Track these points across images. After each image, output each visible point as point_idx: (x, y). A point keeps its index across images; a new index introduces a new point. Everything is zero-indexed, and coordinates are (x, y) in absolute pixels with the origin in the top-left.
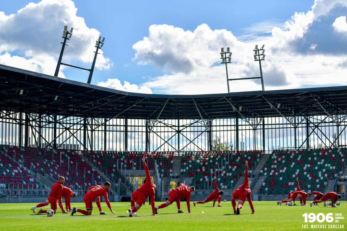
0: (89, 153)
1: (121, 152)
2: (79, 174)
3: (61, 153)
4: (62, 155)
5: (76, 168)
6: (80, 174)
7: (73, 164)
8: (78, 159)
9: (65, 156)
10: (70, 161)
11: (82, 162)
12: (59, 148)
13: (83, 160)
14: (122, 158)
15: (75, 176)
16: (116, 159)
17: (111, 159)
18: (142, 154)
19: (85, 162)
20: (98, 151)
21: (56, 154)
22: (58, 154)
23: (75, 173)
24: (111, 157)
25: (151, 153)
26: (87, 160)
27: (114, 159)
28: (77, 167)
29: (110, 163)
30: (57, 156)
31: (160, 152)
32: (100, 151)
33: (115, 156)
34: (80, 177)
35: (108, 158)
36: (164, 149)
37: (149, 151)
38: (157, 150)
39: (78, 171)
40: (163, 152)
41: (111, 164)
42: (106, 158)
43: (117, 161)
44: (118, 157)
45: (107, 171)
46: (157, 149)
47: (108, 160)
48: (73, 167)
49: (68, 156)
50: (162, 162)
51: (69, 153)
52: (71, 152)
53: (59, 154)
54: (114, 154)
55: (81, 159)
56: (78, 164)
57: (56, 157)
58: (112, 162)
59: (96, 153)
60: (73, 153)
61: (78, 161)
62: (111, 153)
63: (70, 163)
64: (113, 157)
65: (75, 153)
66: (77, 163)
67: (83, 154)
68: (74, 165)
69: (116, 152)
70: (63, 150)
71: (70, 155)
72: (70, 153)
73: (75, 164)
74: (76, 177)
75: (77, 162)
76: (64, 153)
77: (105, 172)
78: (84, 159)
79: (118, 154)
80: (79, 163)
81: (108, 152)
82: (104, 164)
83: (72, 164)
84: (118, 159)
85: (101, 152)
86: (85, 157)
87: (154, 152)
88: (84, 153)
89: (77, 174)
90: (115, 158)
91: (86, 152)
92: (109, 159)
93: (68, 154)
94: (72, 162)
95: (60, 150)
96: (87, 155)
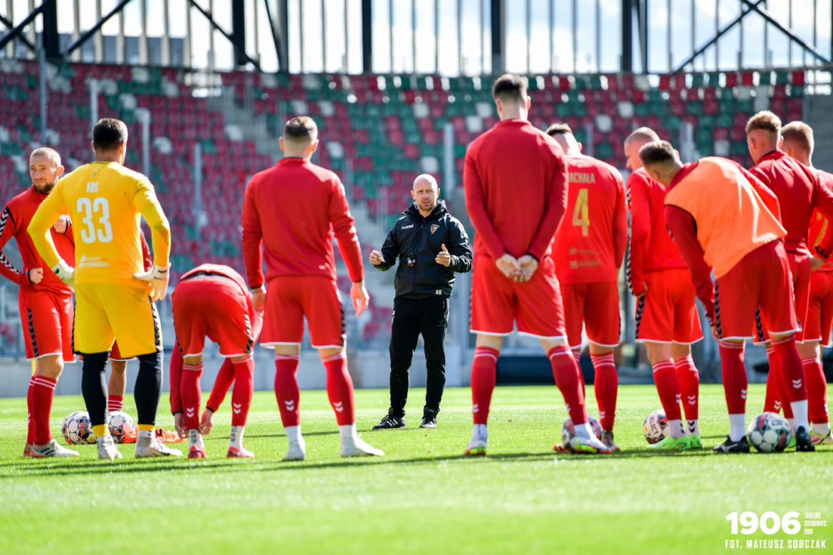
0: (266, 90)
1: (469, 80)
2: (210, 216)
3: (95, 86)
4: (102, 97)
5: (192, 183)
6: (216, 214)
7: (174, 154)
8: (205, 126)
9: (121, 104)
10: (152, 138)
11: (228, 142)
12: (75, 56)
13: (234, 133)
14: (475, 113)
15: (186, 231)
16: (439, 125)
17: (410, 126)
18: (600, 89)
19: (249, 144)
20: (322, 77)
21: (60, 94)
22: (73, 93)
23: (189, 211)
24: (404, 112)
25: (654, 81)
26: (260, 129)
27: (424, 124)
28: (198, 175)
29: (403, 150)
30: (69, 105)
31: (714, 76)
32: (336, 77)
33: (431, 105)
34: (218, 234)
35: (385, 120)
36: (740, 56)
37: (646, 72)
38: (691, 61)
39: (206, 200)
40: (731, 76)
41: (410, 153)
42: (374, 119)
43: (440, 133)
44: (451, 112)
45: (382, 195)
46: (696, 54)
47: (388, 132)
48: (172, 175)
49: (139, 105)
50: (728, 138)
51: (141, 85)
52: (158, 85)
53: (80, 93)
54: (423, 91)
55: (221, 126)
56: (203, 155)
57: (64, 111)
58: (414, 139)
59: (311, 84)
60: (171, 90)
61: (206, 134)
62: (406, 88)
63: (154, 152)
64: (421, 110)
65: (181, 86)
66: (197, 150)
67: (231, 91)
68: (180, 165)
69: (437, 78)
70: (105, 69)
71: (150, 98)
72: (148, 85)
73: (188, 158)
74: (197, 237)
75: (198, 140)
76: (111, 88)
77: (371, 204)
78: (237, 122)
79: (446, 94)
80: (209, 149)
81: (389, 78)
82: (367, 152)
83: (164, 157)
84: (451, 120)
85: (346, 83)
86: (245, 115)
87: (679, 74)
88: (240, 88)
89: (202, 220)
90: (431, 118)
91: (249, 82)
92: (394, 126)
93: (136, 95)
94: (165, 146)
95: (83, 67)
96: (258, 101)
